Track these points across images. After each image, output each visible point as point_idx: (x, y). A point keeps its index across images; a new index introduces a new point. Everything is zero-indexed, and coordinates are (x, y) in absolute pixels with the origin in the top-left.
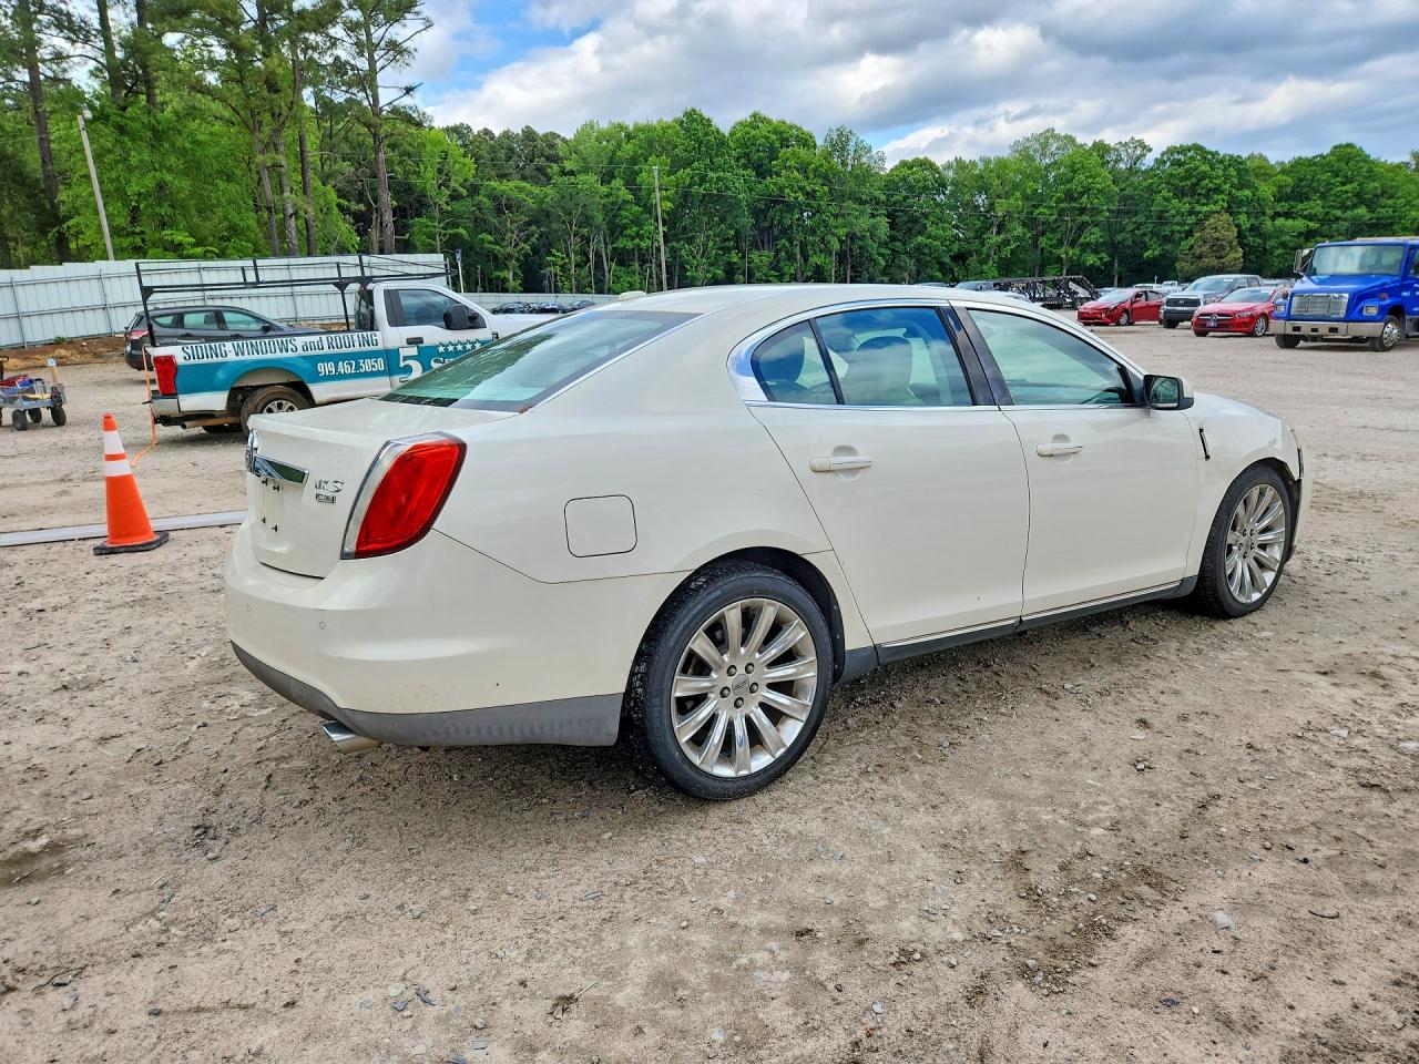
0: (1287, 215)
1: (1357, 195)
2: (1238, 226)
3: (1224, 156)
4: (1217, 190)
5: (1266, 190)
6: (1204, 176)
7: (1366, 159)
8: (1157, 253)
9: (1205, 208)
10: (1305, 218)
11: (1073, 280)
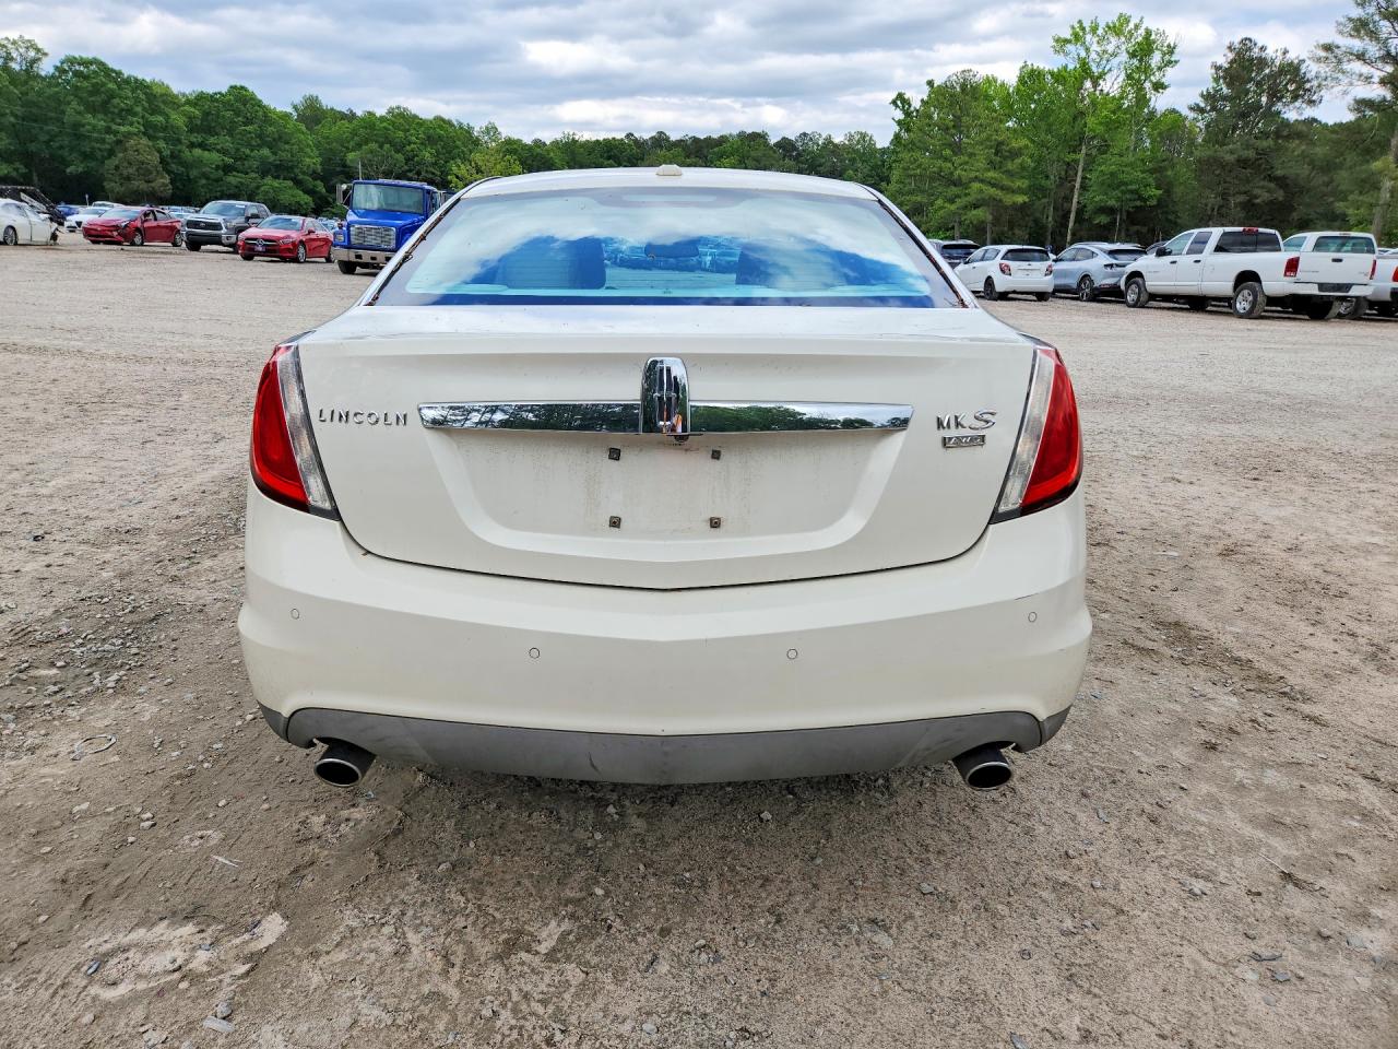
0: (202, 146)
1: (260, 136)
2: (159, 151)
3: (129, 77)
4: (130, 111)
5: (178, 120)
6: (112, 96)
7: (259, 104)
8: (80, 169)
9: (122, 129)
10: (218, 151)
11: (24, 191)
